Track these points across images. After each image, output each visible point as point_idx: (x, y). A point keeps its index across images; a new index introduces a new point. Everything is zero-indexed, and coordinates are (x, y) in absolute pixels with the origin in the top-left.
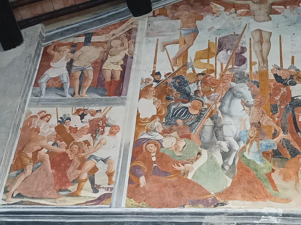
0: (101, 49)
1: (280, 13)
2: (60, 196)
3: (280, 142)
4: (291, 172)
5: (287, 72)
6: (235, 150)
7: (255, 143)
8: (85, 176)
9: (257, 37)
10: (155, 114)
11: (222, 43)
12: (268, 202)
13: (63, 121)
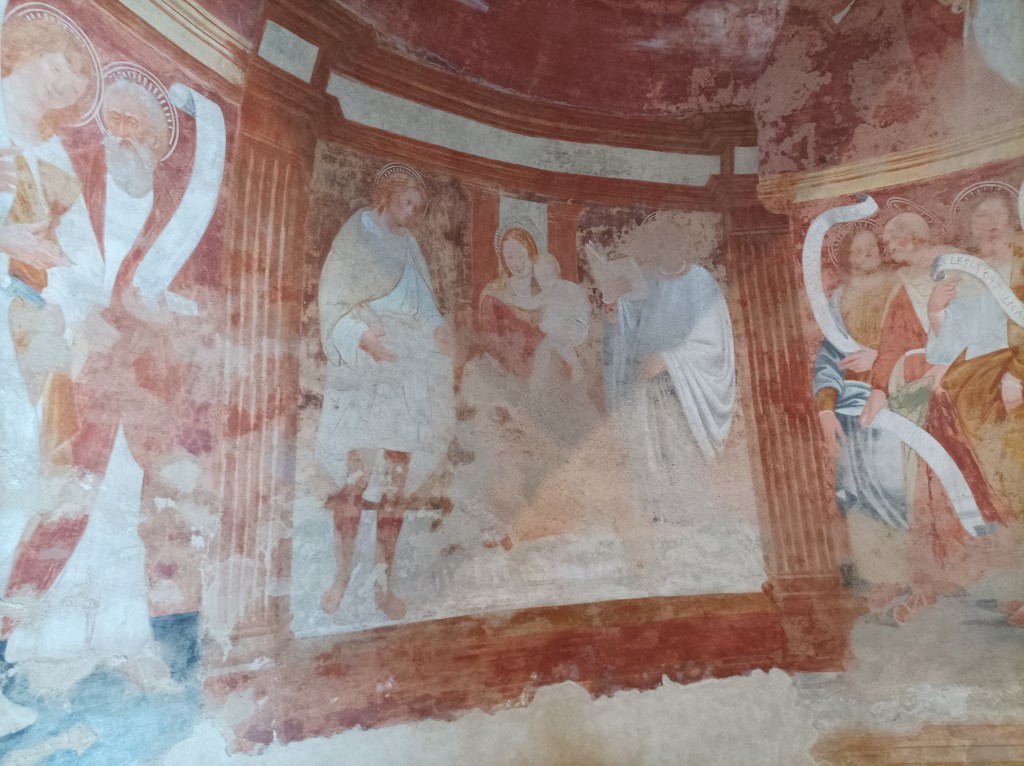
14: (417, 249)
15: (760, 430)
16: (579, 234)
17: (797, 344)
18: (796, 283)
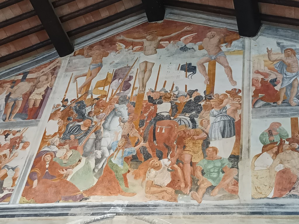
0: (32, 84)
1: (164, 47)
3: (139, 149)
6: (105, 157)
7: (121, 150)
9: (143, 68)
10: (57, 131)
11: (117, 73)
12: (119, 196)
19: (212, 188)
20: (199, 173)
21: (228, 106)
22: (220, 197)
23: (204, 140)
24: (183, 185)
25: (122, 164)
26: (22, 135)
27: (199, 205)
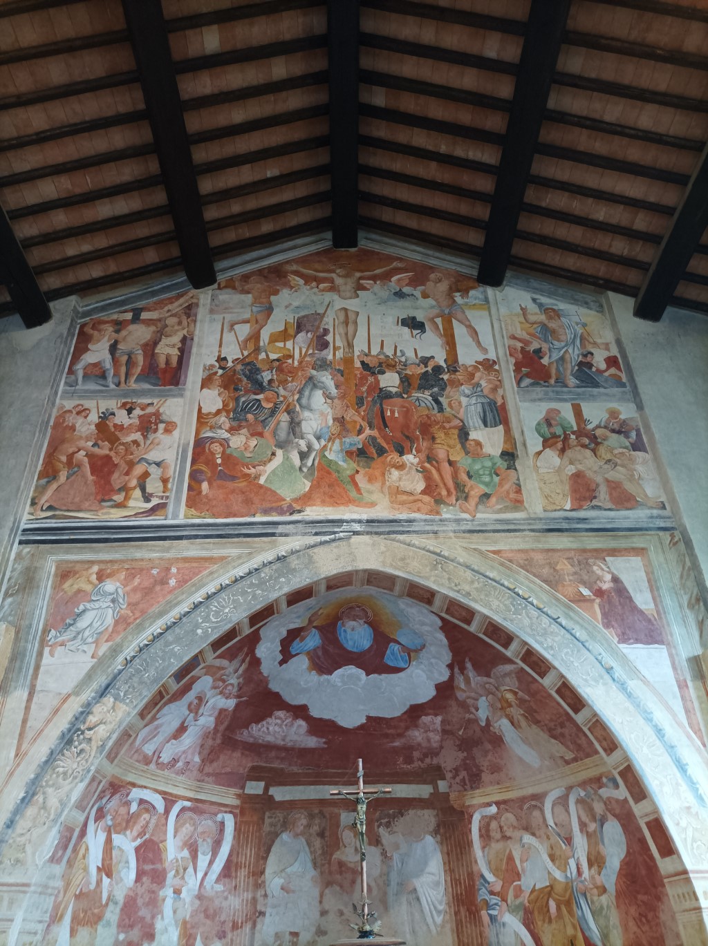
0: (153, 328)
1: (368, 290)
2: (102, 508)
3: (366, 439)
4: (377, 473)
5: (376, 359)
6: (314, 450)
7: (337, 441)
8: (134, 483)
9: (342, 317)
10: (221, 407)
12: (351, 507)
13: (105, 417)
14: (305, 843)
15: (456, 920)
16: (376, 824)
17: (471, 875)
18: (470, 844)
19: (486, 496)
20: (464, 477)
21: (483, 383)
22: (501, 509)
23: (460, 430)
24: (444, 493)
25: (344, 461)
26: (158, 410)
27: (473, 521)
